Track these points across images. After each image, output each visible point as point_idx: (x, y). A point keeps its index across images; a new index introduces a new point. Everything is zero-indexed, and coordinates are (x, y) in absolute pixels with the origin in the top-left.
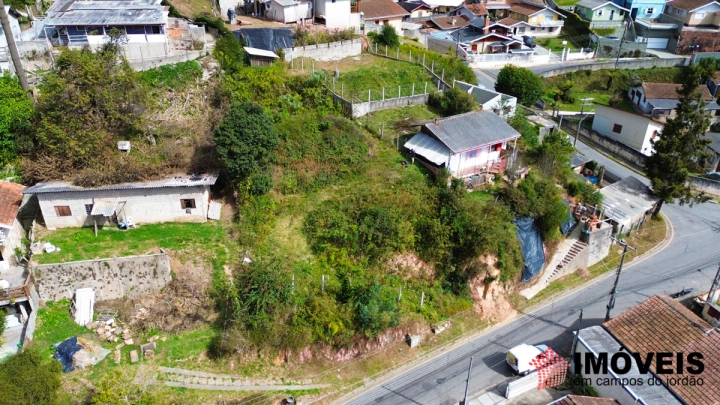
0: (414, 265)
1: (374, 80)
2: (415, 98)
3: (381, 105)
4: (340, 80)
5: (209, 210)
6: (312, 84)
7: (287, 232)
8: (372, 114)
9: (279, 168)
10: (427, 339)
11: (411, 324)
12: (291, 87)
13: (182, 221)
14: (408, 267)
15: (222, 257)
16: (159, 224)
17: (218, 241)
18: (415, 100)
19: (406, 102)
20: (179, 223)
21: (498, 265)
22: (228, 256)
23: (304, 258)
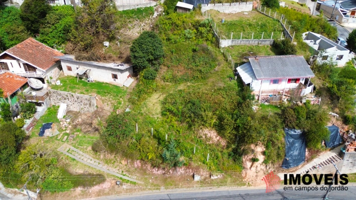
0: (214, 137)
1: (242, 27)
2: (263, 41)
3: (238, 42)
4: (224, 24)
5: (125, 80)
6: (204, 25)
7: (155, 101)
8: (232, 46)
9: (166, 68)
10: (205, 180)
11: (198, 168)
12: (194, 26)
13: (113, 84)
14: (210, 137)
15: (119, 105)
16: (103, 83)
17: (121, 97)
18: (263, 42)
19: (257, 42)
20: (111, 85)
21: (264, 153)
22: (121, 105)
23: (156, 116)
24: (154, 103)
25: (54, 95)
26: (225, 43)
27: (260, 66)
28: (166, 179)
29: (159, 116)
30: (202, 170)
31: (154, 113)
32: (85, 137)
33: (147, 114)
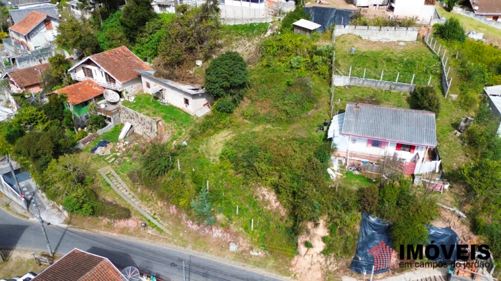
0: (273, 201)
2: (398, 85)
3: (359, 82)
5: (199, 108)
6: (319, 53)
7: (221, 139)
8: (349, 86)
10: (242, 252)
11: (237, 234)
13: (185, 110)
14: (268, 201)
15: (178, 136)
16: (176, 108)
17: (185, 127)
18: (399, 87)
19: (387, 86)
20: (183, 111)
21: (324, 239)
22: (180, 137)
23: (212, 158)
24: (218, 143)
25: (123, 111)
26: (339, 81)
27: (357, 117)
28: (199, 237)
29: (217, 159)
30: (241, 239)
31: (212, 153)
32: (131, 164)
33: (203, 153)
